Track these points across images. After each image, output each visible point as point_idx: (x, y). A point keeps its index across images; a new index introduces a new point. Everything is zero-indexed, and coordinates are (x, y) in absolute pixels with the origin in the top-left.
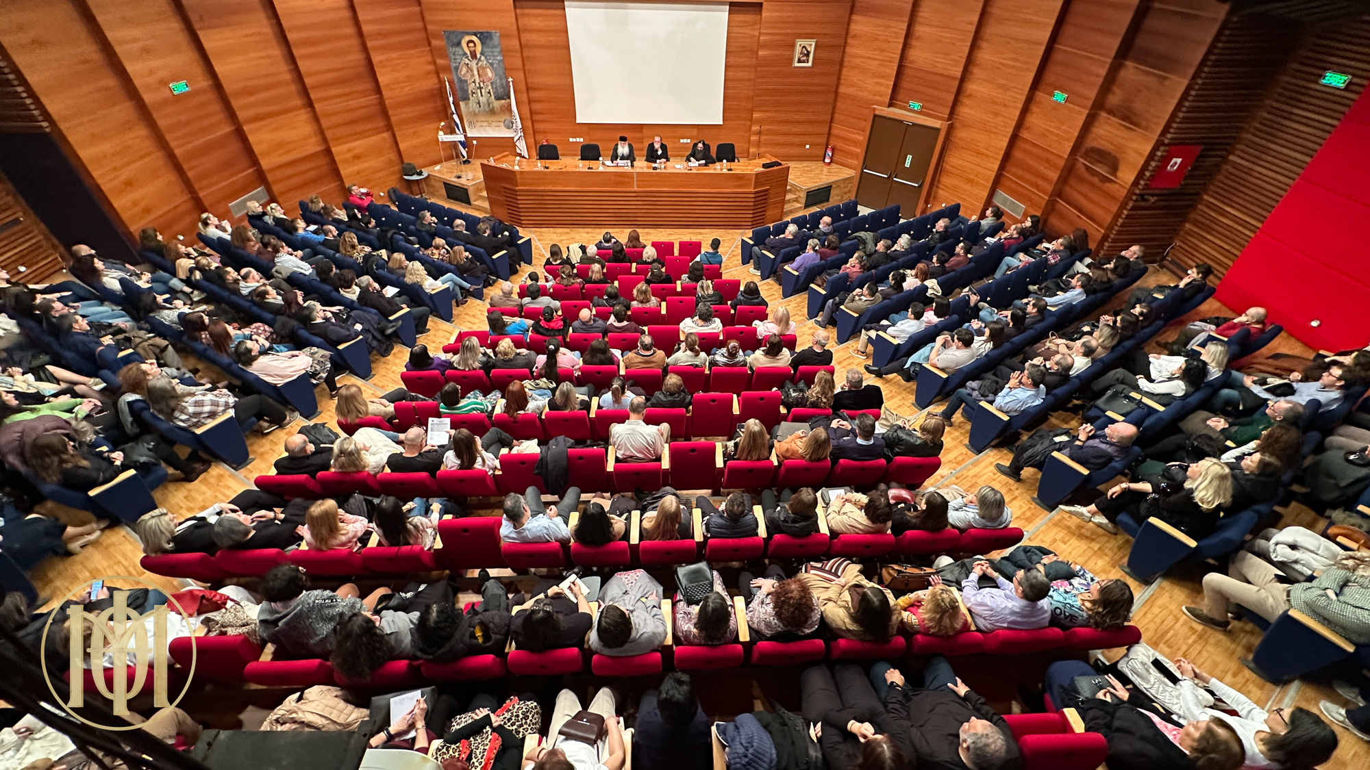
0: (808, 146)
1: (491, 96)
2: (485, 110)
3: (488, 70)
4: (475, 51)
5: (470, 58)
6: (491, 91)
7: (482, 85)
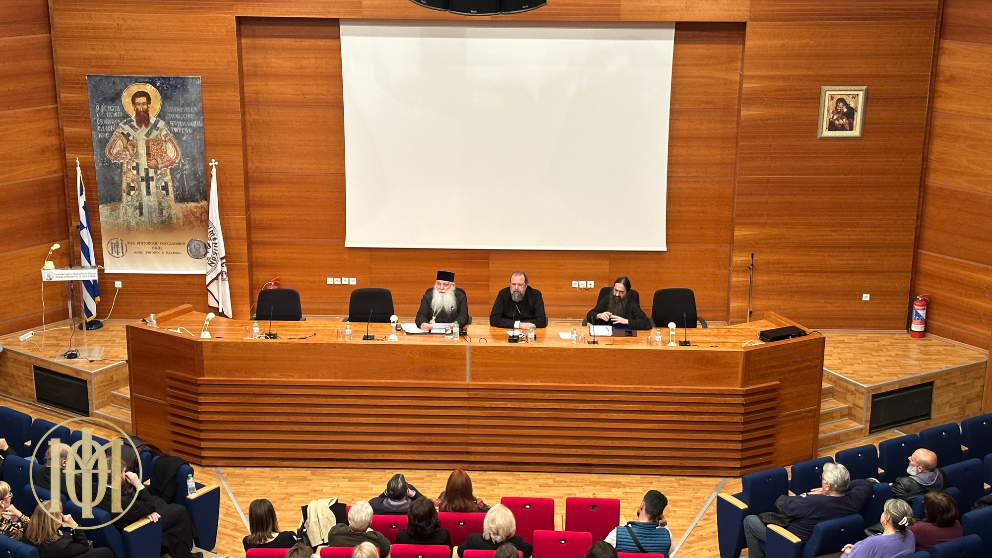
0: (866, 297)
1: (167, 194)
2: (151, 221)
3: (169, 145)
4: (146, 112)
5: (134, 123)
6: (170, 184)
7: (152, 173)
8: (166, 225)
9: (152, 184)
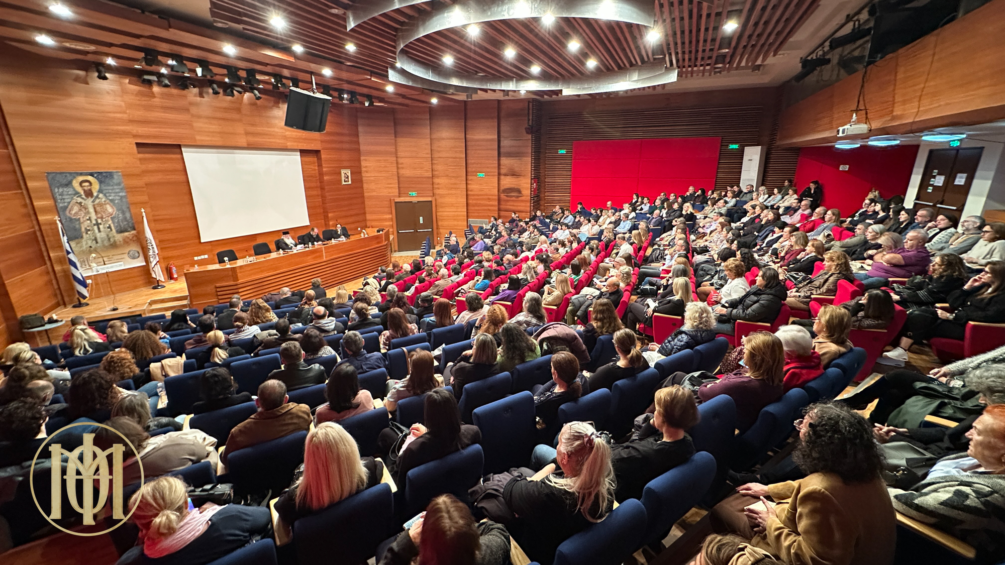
1: (111, 230)
2: (104, 246)
3: (108, 206)
4: (90, 190)
5: (84, 196)
6: (112, 225)
7: (99, 221)
8: (114, 246)
9: (101, 226)
